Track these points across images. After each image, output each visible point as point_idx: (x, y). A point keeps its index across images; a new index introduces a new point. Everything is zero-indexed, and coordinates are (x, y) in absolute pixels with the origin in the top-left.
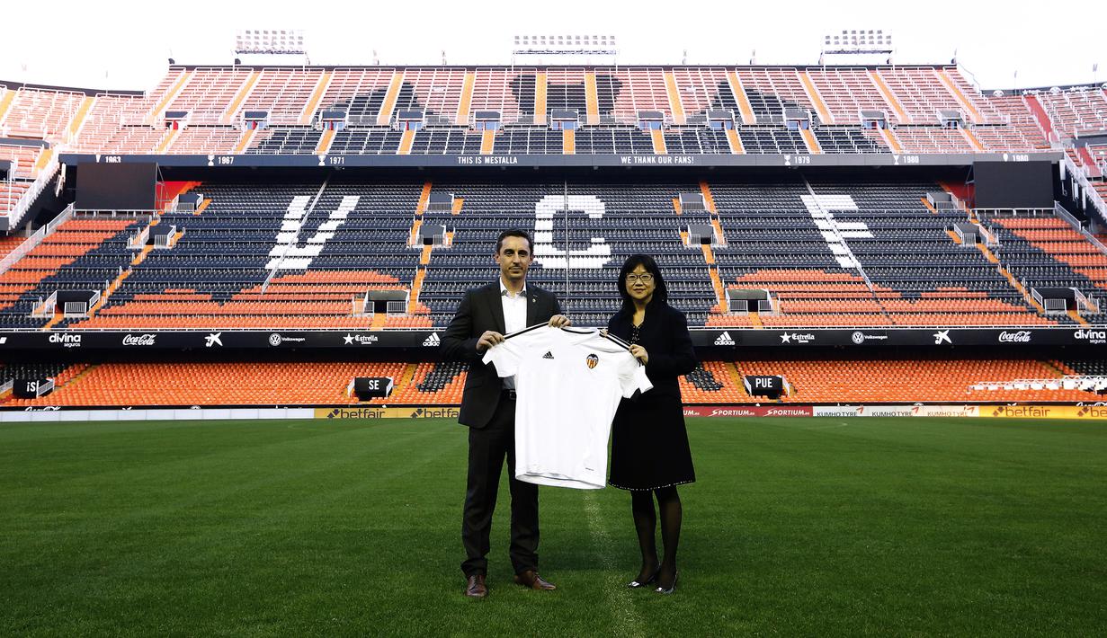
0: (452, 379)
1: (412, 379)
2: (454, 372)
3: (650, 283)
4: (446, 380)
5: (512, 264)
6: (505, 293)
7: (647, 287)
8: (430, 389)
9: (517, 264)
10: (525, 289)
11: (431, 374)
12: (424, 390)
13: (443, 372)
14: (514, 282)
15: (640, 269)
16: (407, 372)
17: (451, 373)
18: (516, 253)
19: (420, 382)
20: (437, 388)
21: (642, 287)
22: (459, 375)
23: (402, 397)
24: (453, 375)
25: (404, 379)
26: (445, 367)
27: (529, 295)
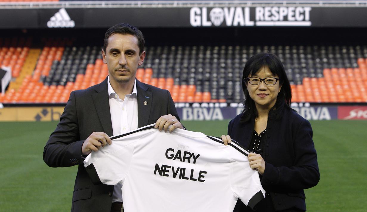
0: (85, 69)
1: (35, 69)
2: (89, 59)
3: (275, 88)
4: (78, 70)
5: (118, 66)
6: (113, 95)
7: (271, 92)
8: (58, 83)
9: (123, 66)
10: (135, 91)
11: (59, 63)
12: (50, 84)
13: (74, 60)
14: (122, 85)
15: (265, 72)
16: (28, 60)
17: (85, 61)
18: (123, 53)
19: (45, 73)
20: (68, 80)
21: (266, 92)
22: (94, 64)
23: (22, 93)
24: (87, 64)
25: (25, 70)
26: (76, 53)
27: (140, 97)
